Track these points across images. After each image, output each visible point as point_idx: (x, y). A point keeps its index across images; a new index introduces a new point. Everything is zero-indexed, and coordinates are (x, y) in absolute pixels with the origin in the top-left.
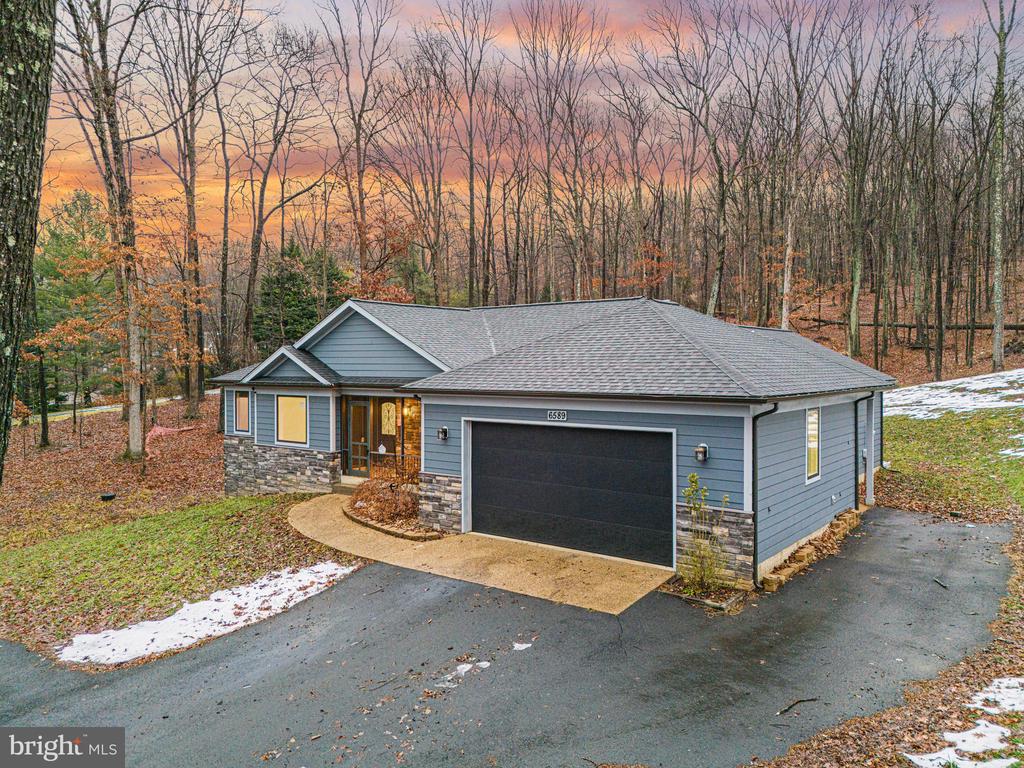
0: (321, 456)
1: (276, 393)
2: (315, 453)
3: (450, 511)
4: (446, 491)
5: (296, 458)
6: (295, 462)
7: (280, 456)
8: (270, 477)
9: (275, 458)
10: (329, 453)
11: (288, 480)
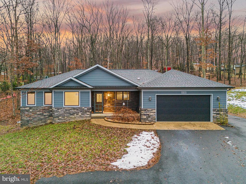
0: (86, 109)
1: (64, 91)
2: (83, 108)
3: (152, 117)
4: (151, 112)
5: (74, 110)
6: (73, 112)
7: (66, 110)
8: (61, 117)
9: (63, 111)
10: (89, 108)
11: (70, 117)
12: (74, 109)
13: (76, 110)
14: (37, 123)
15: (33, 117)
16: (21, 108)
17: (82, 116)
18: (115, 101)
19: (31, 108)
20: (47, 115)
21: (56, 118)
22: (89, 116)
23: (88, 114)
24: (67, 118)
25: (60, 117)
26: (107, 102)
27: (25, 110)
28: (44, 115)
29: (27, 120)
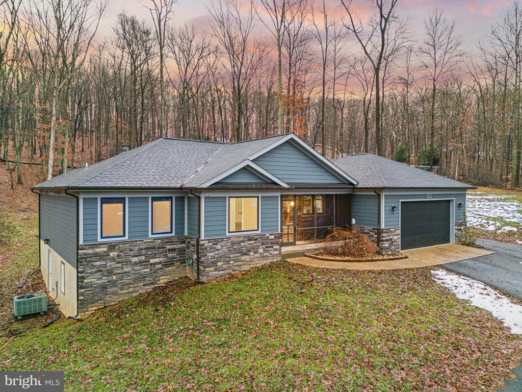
0: (273, 237)
1: (227, 195)
2: (267, 235)
3: (395, 244)
4: (394, 235)
5: (249, 242)
6: (248, 246)
7: (233, 244)
8: (222, 263)
9: (227, 247)
10: (278, 234)
11: (241, 261)
12: (250, 240)
13: (253, 242)
14: (131, 290)
15: (119, 274)
16: (81, 249)
17: (265, 254)
18: (300, 216)
19: (114, 246)
20: (160, 263)
21: (211, 267)
22: (278, 252)
23: (276, 250)
24: (235, 264)
25: (219, 264)
26: (288, 219)
27: (96, 255)
28: (151, 264)
29: (99, 285)
